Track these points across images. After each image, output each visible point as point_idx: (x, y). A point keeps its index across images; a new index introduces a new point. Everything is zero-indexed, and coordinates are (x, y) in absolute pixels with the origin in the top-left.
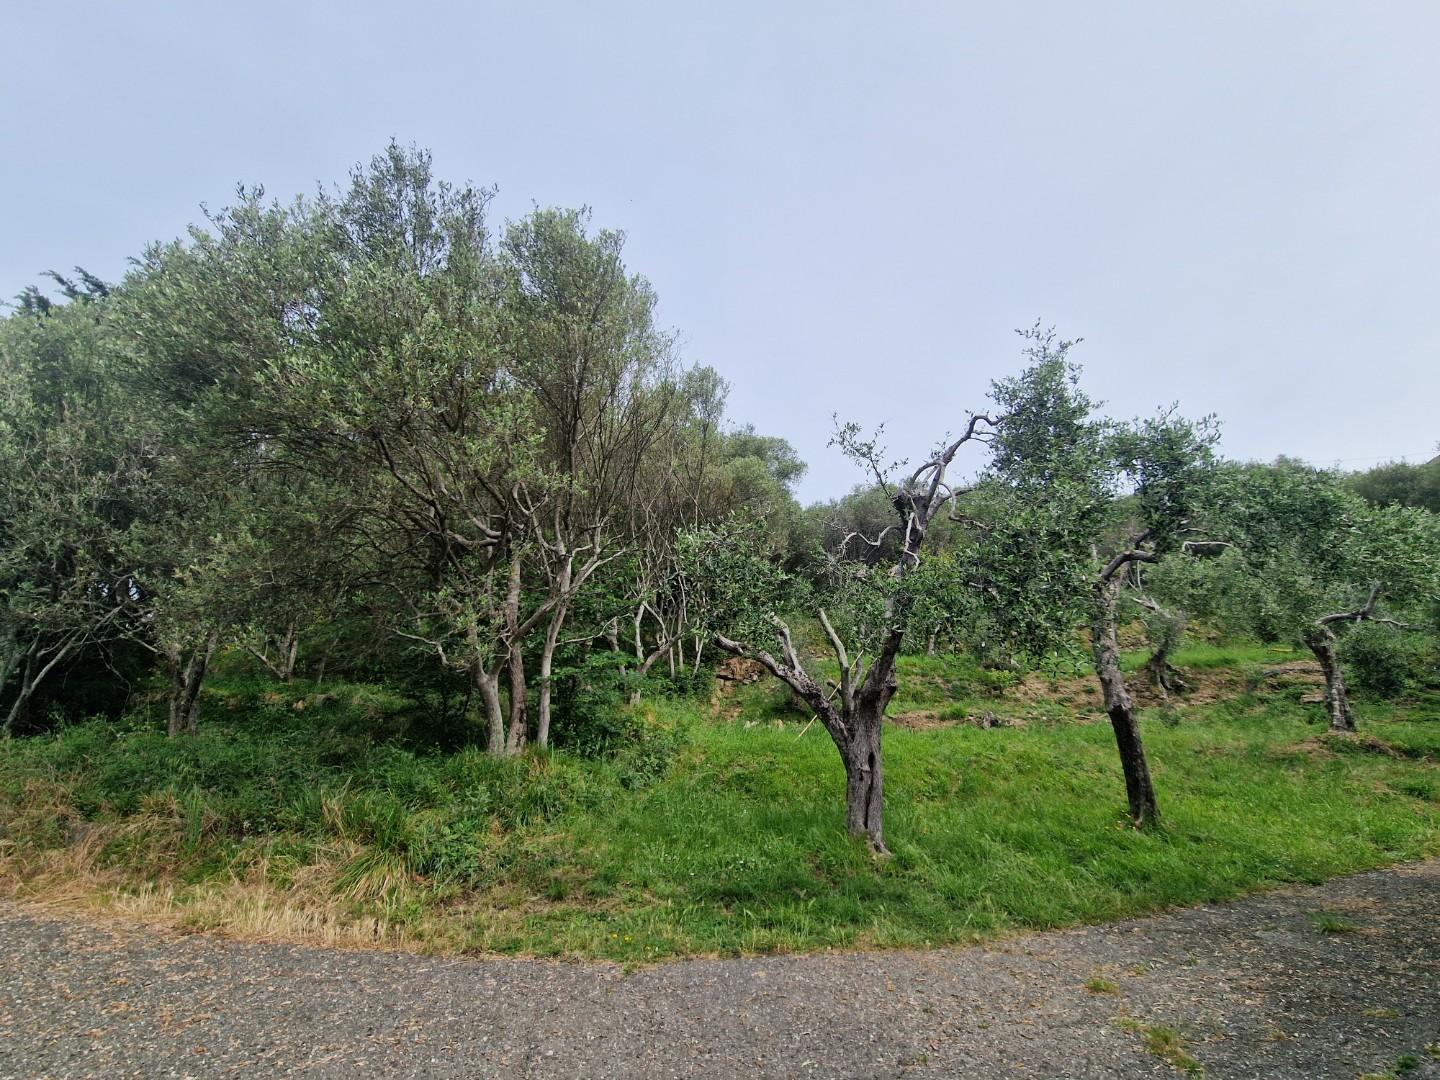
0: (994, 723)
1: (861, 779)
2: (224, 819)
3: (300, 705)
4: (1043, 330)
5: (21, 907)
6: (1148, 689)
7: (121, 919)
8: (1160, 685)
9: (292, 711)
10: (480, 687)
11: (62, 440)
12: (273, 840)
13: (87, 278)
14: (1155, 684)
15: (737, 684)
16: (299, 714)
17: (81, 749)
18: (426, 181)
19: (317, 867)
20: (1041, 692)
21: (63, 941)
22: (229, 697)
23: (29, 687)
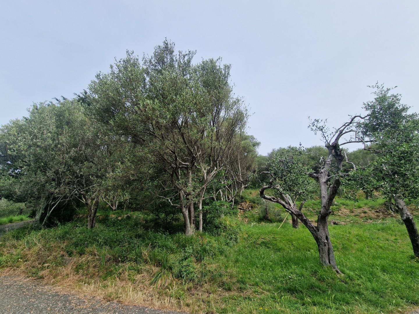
0: (335, 223)
1: (325, 245)
2: (112, 257)
3: (120, 218)
4: (379, 85)
5: (54, 288)
6: (386, 211)
7: (86, 294)
8: (390, 210)
9: (118, 220)
10: (183, 213)
11: (63, 139)
12: (128, 265)
13: (64, 99)
14: (389, 210)
15: (244, 211)
16: (120, 221)
17: (66, 233)
18: (173, 52)
19: (143, 275)
20: (348, 213)
21: (70, 303)
22: (100, 216)
23: (49, 213)
